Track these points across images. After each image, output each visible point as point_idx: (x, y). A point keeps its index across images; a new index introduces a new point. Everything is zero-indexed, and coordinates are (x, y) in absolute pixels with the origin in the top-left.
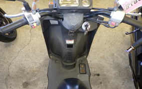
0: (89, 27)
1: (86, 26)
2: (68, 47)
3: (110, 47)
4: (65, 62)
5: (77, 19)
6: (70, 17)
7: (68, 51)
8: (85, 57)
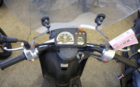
0: (83, 56)
1: (80, 55)
2: (62, 70)
3: (102, 65)
4: (59, 83)
5: (73, 53)
6: (66, 51)
7: (62, 73)
8: (78, 76)
